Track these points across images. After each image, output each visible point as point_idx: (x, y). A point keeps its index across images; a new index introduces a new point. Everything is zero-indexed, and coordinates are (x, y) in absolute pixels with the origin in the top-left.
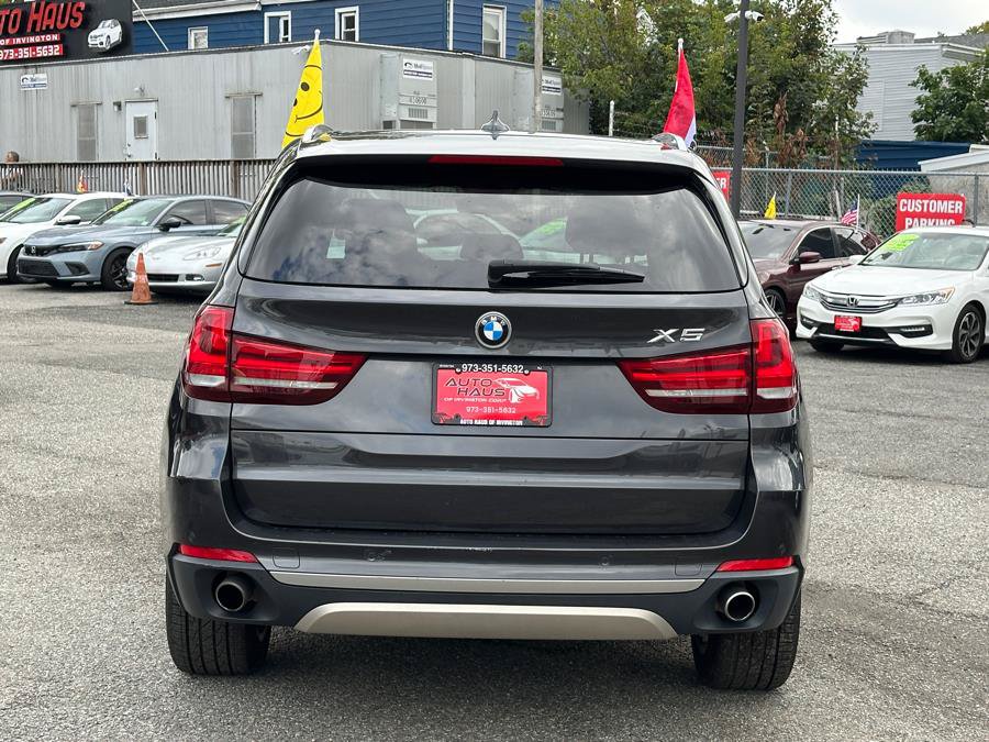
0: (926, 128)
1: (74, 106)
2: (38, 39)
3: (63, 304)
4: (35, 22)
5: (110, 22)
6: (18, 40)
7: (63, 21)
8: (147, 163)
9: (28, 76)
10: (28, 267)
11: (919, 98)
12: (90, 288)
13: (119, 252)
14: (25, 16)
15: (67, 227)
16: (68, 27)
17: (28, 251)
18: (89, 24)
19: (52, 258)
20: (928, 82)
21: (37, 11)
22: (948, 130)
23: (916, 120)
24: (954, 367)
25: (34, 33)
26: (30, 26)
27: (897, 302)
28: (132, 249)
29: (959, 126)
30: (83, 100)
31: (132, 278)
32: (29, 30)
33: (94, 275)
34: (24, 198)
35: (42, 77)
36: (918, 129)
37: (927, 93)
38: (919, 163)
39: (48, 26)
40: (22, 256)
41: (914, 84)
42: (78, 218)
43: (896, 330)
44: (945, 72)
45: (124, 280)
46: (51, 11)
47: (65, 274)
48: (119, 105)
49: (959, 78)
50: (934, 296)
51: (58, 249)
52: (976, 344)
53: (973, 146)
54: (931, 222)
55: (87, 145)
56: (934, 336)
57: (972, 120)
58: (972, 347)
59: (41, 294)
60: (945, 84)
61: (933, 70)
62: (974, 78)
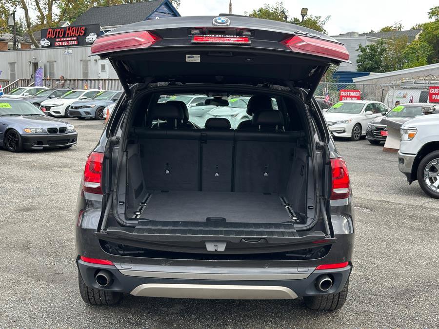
0: (361, 65)
1: (81, 61)
2: (69, 39)
3: (84, 124)
4: (68, 34)
5: (93, 34)
6: (63, 39)
7: (77, 33)
8: (106, 80)
9: (66, 51)
10: (71, 113)
11: (359, 55)
12: (91, 119)
13: (100, 108)
14: (65, 32)
15: (83, 100)
16: (79, 35)
17: (72, 108)
18: (86, 35)
19: (80, 110)
20: (362, 50)
21: (69, 30)
22: (368, 66)
23: (358, 63)
24: (351, 142)
25: (68, 37)
26: (67, 34)
27: (335, 123)
28: (105, 107)
29: (372, 65)
30: (84, 59)
31: (105, 116)
32: (66, 36)
33: (93, 115)
34: (68, 91)
35: (71, 51)
36: (358, 66)
37: (361, 54)
38: (353, 79)
39: (72, 35)
40: (70, 109)
41: (357, 50)
42: (86, 97)
43: (335, 131)
44: (368, 46)
45: (102, 117)
46: (73, 30)
47: (84, 115)
48: (96, 60)
49: (372, 48)
50: (346, 121)
51: (81, 107)
52: (359, 135)
53: (371, 73)
54: (350, 99)
55: (86, 74)
56: (345, 133)
57: (376, 63)
58: (358, 136)
59: (76, 121)
60: (368, 50)
61: (364, 46)
62: (377, 48)
